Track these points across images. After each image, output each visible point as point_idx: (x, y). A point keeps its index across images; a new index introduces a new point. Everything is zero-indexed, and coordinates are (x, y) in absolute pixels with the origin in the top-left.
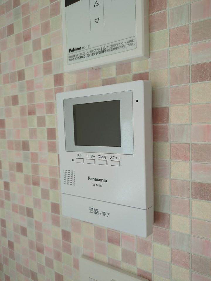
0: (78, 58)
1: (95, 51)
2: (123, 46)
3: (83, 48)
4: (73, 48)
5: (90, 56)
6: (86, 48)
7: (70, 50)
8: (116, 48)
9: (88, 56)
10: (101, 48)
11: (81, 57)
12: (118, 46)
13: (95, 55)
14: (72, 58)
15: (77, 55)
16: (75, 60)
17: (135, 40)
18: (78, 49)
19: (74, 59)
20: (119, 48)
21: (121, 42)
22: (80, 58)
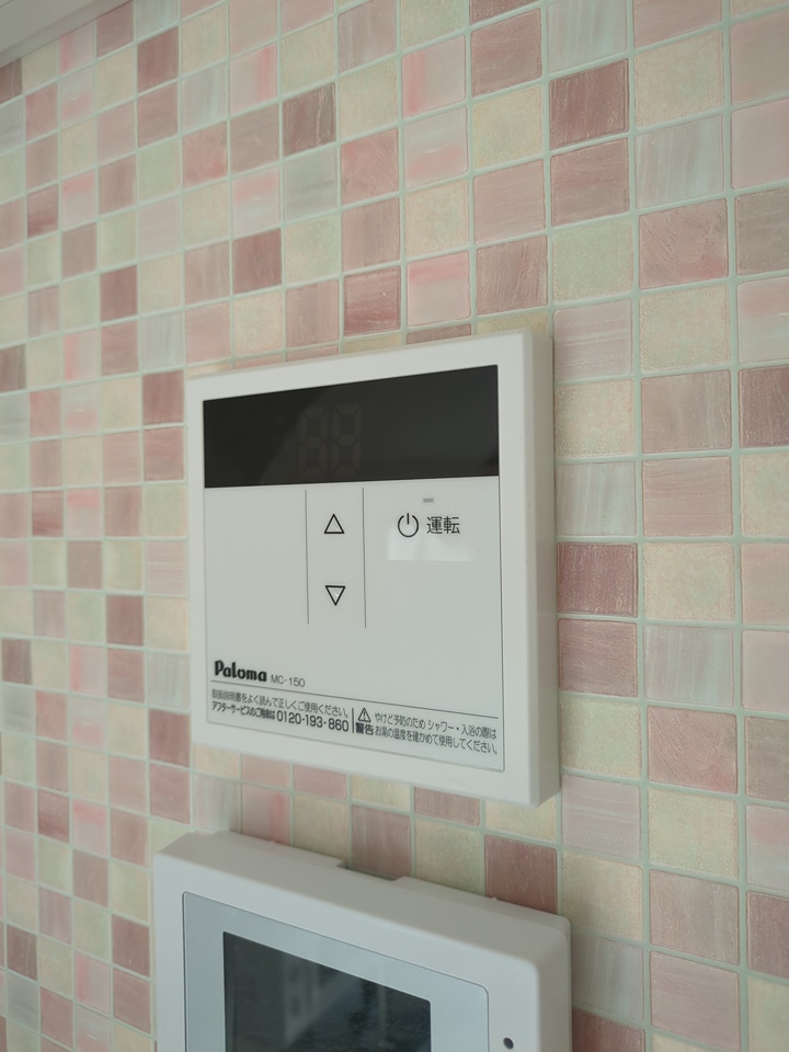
0: (251, 712)
1: (323, 709)
2: (446, 741)
3: (276, 679)
4: (234, 664)
5: (304, 723)
6: (286, 685)
7: (219, 667)
8: (416, 737)
9: (294, 719)
10: (350, 710)
11: (266, 714)
12: (426, 731)
13: (326, 726)
14: (229, 703)
15: (248, 697)
16: (238, 713)
17: (499, 734)
18: (250, 675)
19: (233, 706)
20: (427, 738)
21: (437, 718)
22: (259, 713)
